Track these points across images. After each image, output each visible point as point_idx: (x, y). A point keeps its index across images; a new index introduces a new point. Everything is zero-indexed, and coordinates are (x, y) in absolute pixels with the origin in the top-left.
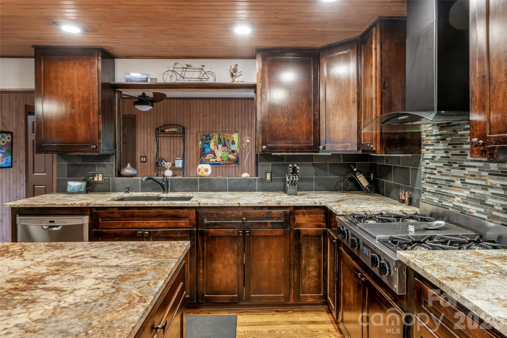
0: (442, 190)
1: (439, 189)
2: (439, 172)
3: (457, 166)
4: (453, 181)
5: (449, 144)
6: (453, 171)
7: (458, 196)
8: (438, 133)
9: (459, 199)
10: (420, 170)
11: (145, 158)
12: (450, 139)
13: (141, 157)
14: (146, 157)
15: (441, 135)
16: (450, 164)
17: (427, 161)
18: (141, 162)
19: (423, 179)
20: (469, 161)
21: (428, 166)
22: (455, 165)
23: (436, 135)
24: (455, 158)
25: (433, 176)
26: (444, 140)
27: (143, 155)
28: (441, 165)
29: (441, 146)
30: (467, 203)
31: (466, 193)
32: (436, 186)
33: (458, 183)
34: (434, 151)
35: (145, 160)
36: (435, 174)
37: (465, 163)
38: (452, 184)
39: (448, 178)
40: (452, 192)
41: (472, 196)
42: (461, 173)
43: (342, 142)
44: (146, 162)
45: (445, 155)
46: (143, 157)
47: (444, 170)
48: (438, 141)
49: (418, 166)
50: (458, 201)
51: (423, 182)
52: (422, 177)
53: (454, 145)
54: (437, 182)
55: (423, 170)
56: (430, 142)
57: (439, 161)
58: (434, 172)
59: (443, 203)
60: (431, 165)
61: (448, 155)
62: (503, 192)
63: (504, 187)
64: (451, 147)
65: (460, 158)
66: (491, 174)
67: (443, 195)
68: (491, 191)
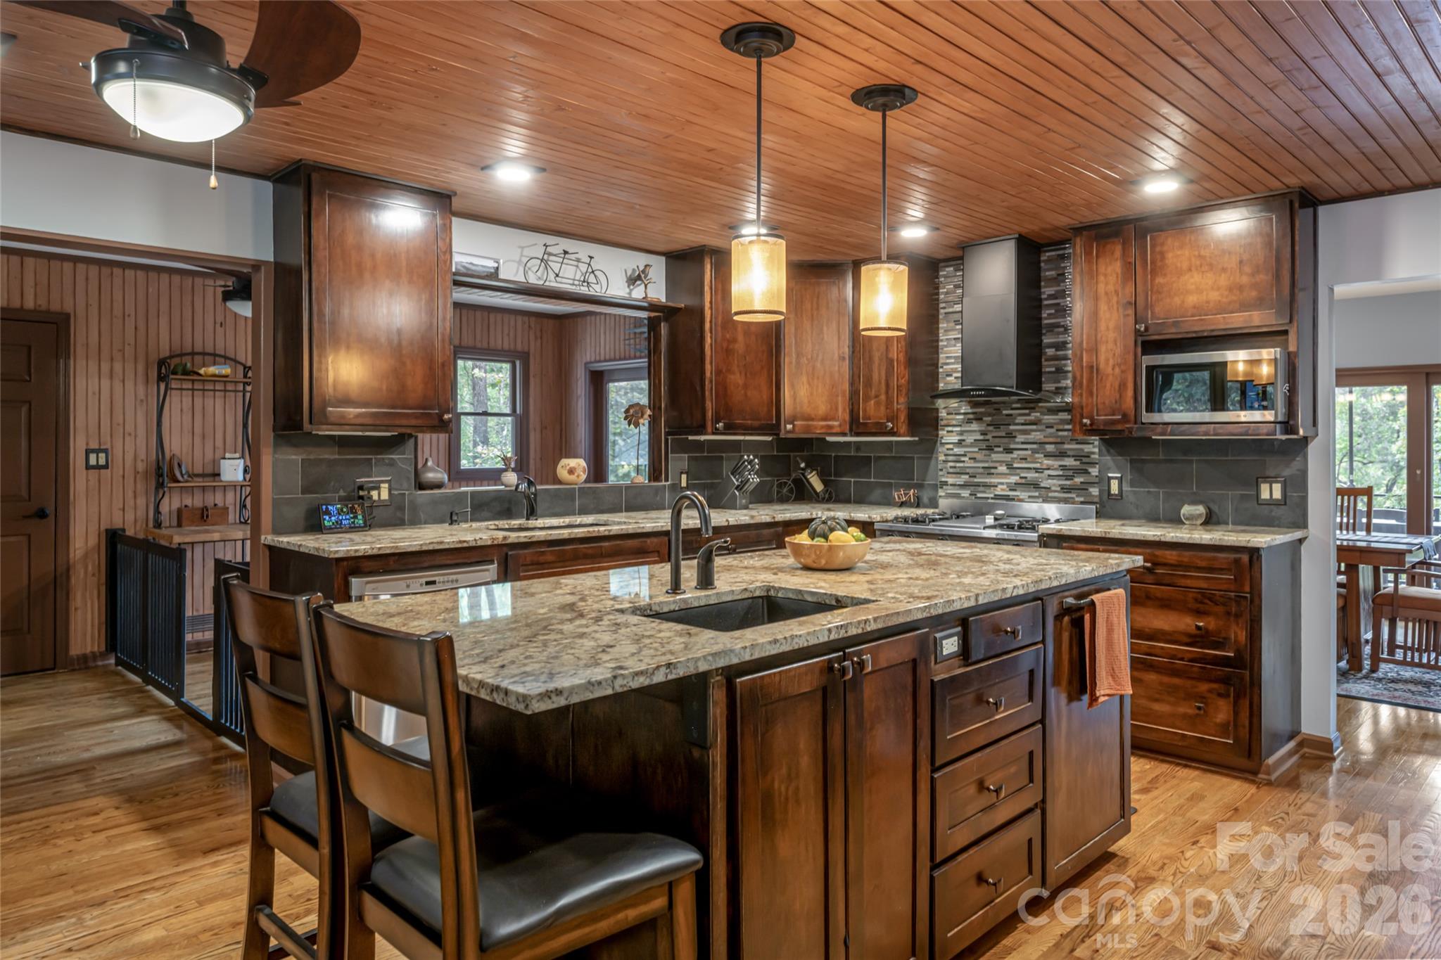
0: (976, 480)
1: (972, 479)
2: (970, 459)
3: (1001, 449)
4: (996, 468)
5: (988, 425)
6: (993, 455)
7: (1002, 484)
8: (970, 411)
9: (1005, 487)
10: (937, 458)
11: (102, 456)
12: (990, 419)
13: (88, 452)
14: (106, 451)
15: (973, 413)
16: (990, 449)
17: (951, 446)
18: (88, 467)
19: (941, 470)
20: (1018, 443)
21: (951, 452)
22: (996, 449)
23: (965, 414)
24: (997, 440)
25: (961, 465)
26: (981, 419)
27: (94, 445)
28: (976, 449)
29: (975, 426)
30: (1015, 490)
31: (1014, 479)
32: (967, 477)
33: (1003, 469)
34: (961, 433)
35: (102, 462)
36: (963, 462)
37: (1012, 446)
38: (993, 471)
39: (986, 465)
40: (992, 480)
41: (1023, 481)
42: (1008, 457)
43: (825, 419)
44: (106, 467)
45: (981, 437)
46: (97, 451)
47: (979, 456)
48: (969, 421)
49: (932, 453)
50: (1002, 490)
51: (941, 473)
52: (940, 467)
53: (997, 426)
54: (968, 471)
55: (942, 458)
56: (954, 422)
57: (971, 445)
58: (963, 459)
59: (979, 495)
60: (957, 450)
61: (987, 437)
62: (1061, 473)
63: (1063, 468)
64: (991, 428)
65: (1006, 440)
66: (1048, 455)
67: (978, 485)
68: (1047, 472)
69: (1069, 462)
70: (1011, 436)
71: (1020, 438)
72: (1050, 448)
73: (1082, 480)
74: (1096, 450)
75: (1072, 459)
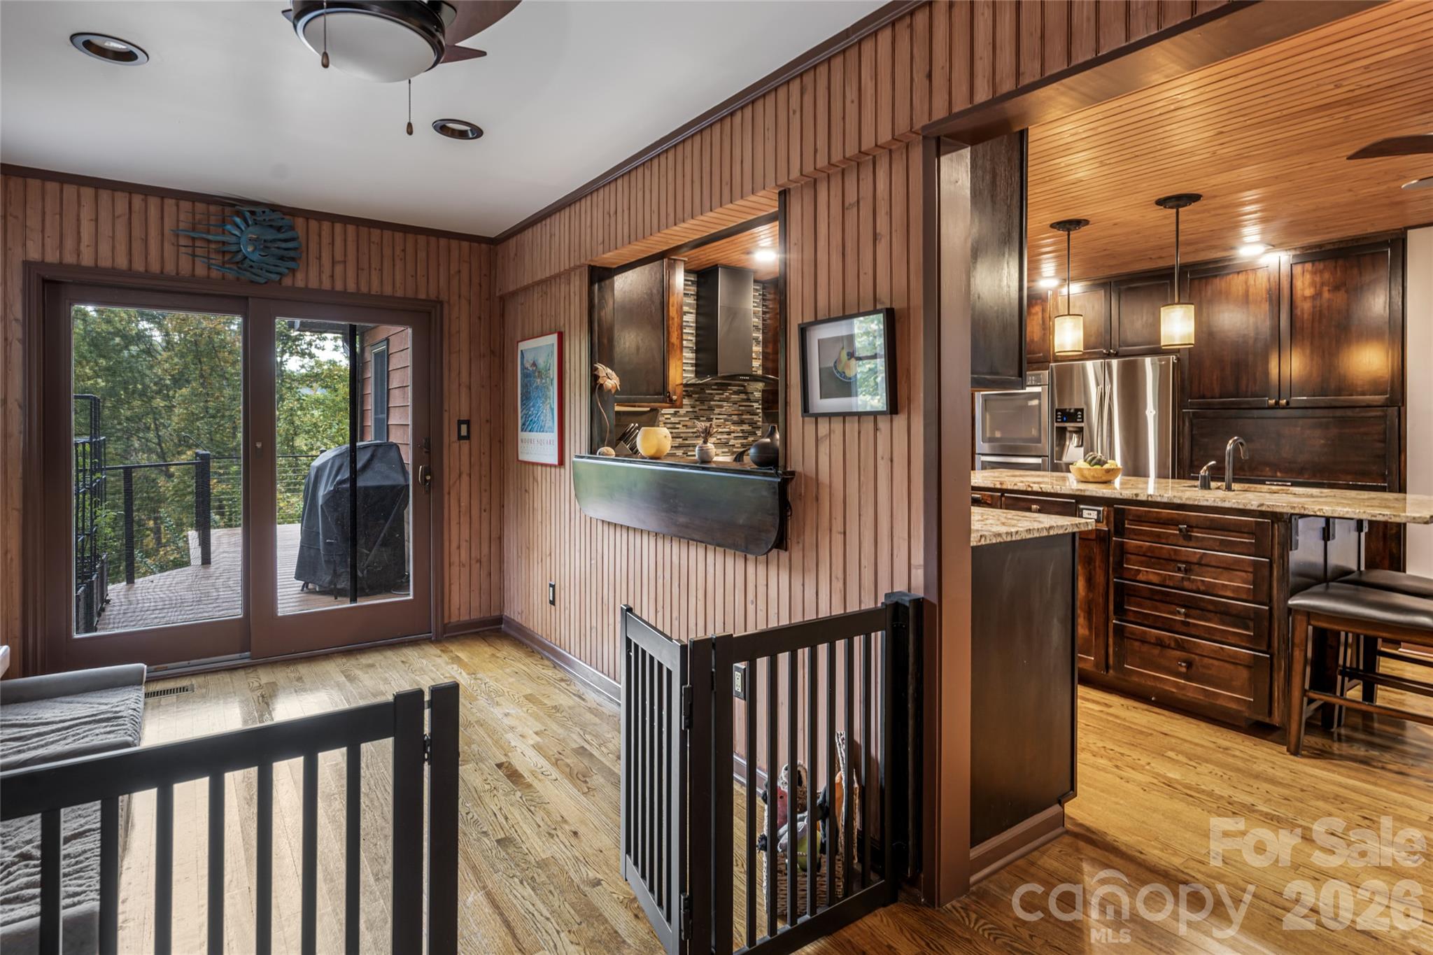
0: (687, 442)
2: (683, 426)
3: (705, 419)
5: (696, 401)
12: (697, 396)
16: (697, 418)
17: (669, 416)
21: (668, 421)
22: (702, 419)
25: (676, 431)
26: (691, 396)
28: (687, 419)
32: (681, 440)
36: (678, 428)
41: (719, 441)
45: (691, 410)
47: (689, 424)
53: (702, 401)
54: (682, 435)
57: (684, 416)
58: (677, 426)
59: (689, 454)
60: (673, 420)
61: (695, 410)
62: (741, 435)
63: (743, 431)
64: (698, 403)
65: (708, 412)
66: (734, 423)
67: (689, 446)
68: (733, 435)
69: (746, 427)
70: (711, 409)
71: (717, 410)
72: (735, 418)
73: (753, 439)
74: (760, 419)
75: (747, 425)
